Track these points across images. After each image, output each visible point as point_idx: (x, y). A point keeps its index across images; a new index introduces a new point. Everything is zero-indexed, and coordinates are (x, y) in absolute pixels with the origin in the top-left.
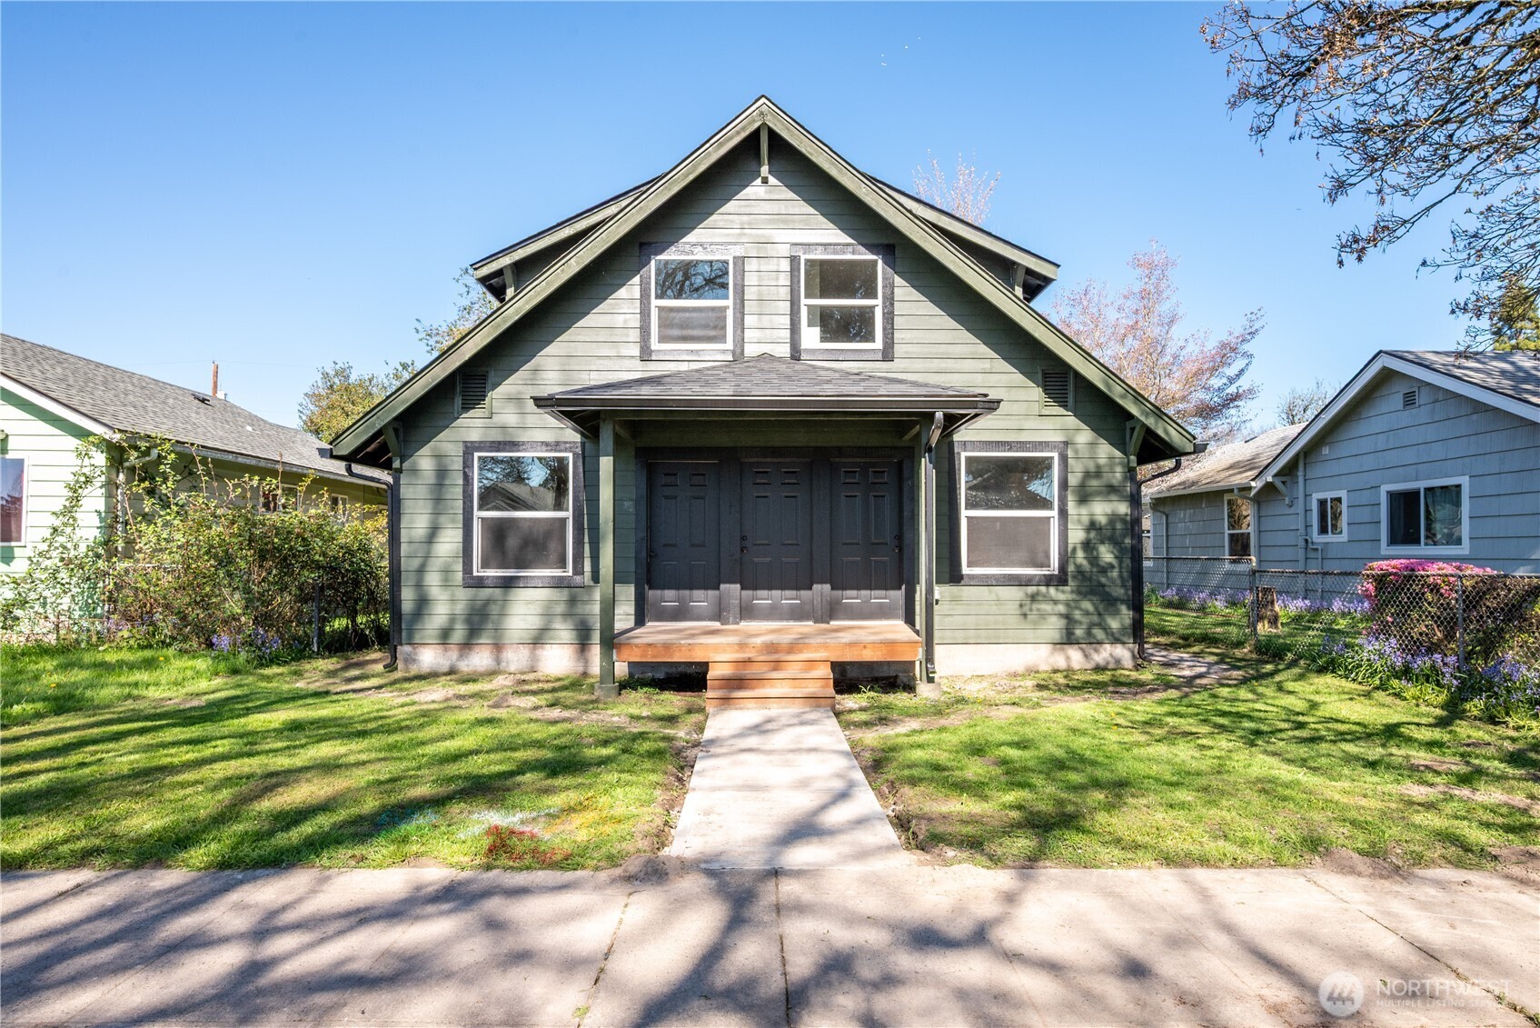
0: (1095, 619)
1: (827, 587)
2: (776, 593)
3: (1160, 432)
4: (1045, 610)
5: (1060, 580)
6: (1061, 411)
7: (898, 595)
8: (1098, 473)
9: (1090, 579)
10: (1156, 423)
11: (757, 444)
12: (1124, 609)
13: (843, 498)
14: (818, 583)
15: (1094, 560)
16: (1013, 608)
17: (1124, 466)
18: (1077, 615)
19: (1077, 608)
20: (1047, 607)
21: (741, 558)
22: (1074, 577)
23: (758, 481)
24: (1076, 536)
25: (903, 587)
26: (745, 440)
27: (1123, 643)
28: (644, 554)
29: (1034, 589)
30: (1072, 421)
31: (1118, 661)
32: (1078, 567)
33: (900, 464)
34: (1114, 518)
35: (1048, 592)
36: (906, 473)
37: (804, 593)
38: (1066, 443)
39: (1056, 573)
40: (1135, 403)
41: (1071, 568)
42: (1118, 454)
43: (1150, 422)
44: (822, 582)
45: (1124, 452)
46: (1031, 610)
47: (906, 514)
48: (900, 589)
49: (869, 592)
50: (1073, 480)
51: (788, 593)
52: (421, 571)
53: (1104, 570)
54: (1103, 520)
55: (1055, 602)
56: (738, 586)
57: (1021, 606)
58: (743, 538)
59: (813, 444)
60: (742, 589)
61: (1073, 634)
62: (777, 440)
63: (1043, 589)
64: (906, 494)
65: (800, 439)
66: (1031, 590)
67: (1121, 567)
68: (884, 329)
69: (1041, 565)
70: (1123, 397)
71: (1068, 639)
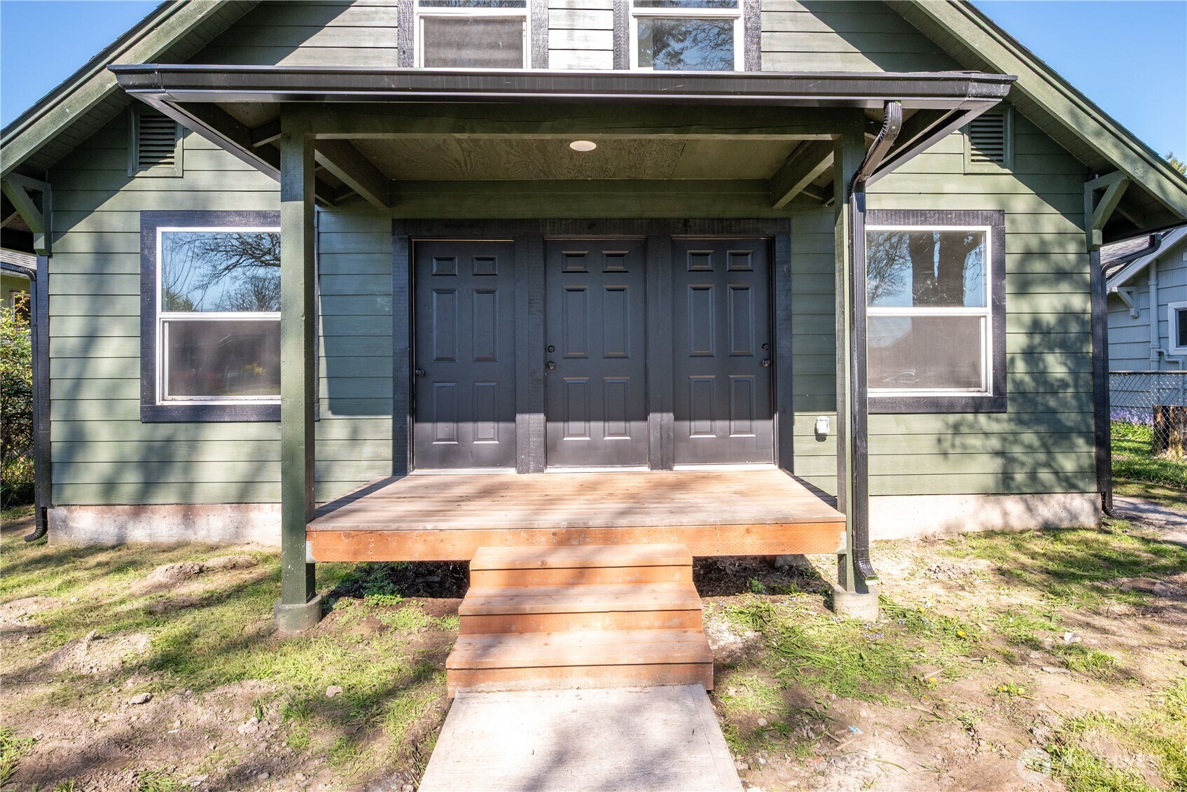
0: (1042, 457)
1: (669, 417)
2: (597, 426)
3: (1152, 187)
4: (974, 447)
5: (994, 405)
6: (995, 168)
7: (767, 428)
8: (1043, 254)
9: (1035, 403)
10: (1146, 172)
11: (568, 214)
12: (1080, 442)
13: (690, 292)
14: (656, 411)
15: (1040, 375)
16: (928, 444)
17: (1081, 243)
18: (1017, 451)
19: (1015, 442)
20: (975, 442)
21: (546, 378)
22: (1013, 400)
23: (570, 268)
24: (1016, 340)
25: (776, 416)
26: (551, 210)
27: (1083, 492)
28: (406, 373)
29: (958, 417)
30: (1008, 181)
31: (1074, 516)
32: (1018, 384)
33: (770, 245)
34: (1067, 315)
35: (976, 420)
36: (779, 255)
37: (635, 425)
38: (1001, 212)
39: (990, 394)
40: (1116, 146)
41: (1010, 387)
42: (1070, 226)
43: (1137, 171)
44: (662, 411)
45: (1081, 224)
46: (953, 446)
47: (780, 313)
48: (771, 417)
49: (727, 423)
50: (1010, 263)
51: (613, 425)
52: (72, 399)
53: (1053, 388)
54: (1049, 319)
55: (987, 434)
56: (542, 417)
57: (939, 441)
58: (549, 349)
59: (647, 214)
60: (548, 420)
61: (1012, 479)
62: (596, 208)
63: (970, 417)
64: (779, 285)
65: (630, 207)
66: (952, 418)
67: (1076, 386)
68: (747, 51)
69: (967, 385)
70: (1098, 134)
71: (1005, 486)
